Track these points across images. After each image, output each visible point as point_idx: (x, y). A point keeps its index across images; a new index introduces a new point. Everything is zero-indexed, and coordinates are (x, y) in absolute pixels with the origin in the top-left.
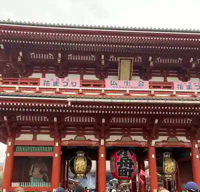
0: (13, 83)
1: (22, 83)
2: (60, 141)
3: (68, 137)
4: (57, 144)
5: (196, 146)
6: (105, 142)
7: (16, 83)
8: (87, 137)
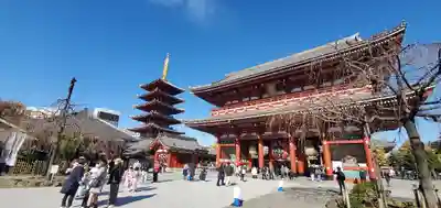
3: (243, 135)
6: (261, 137)
8: (252, 134)
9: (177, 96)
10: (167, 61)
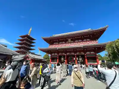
0: (51, 46)
3: (60, 54)
5: (85, 54)
6: (66, 55)
8: (63, 54)
9: (33, 41)
10: (31, 29)
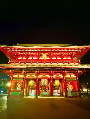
0: (13, 61)
1: (16, 61)
2: (25, 77)
3: (28, 76)
4: (24, 78)
5: (65, 78)
6: (38, 77)
7: (14, 61)
8: (33, 76)
